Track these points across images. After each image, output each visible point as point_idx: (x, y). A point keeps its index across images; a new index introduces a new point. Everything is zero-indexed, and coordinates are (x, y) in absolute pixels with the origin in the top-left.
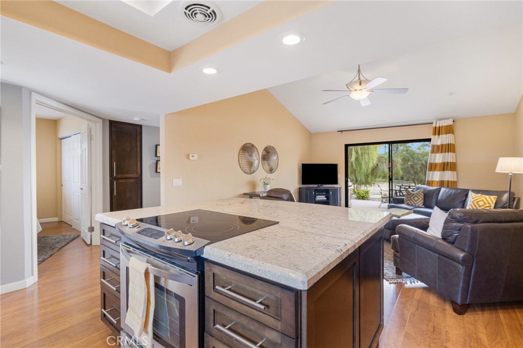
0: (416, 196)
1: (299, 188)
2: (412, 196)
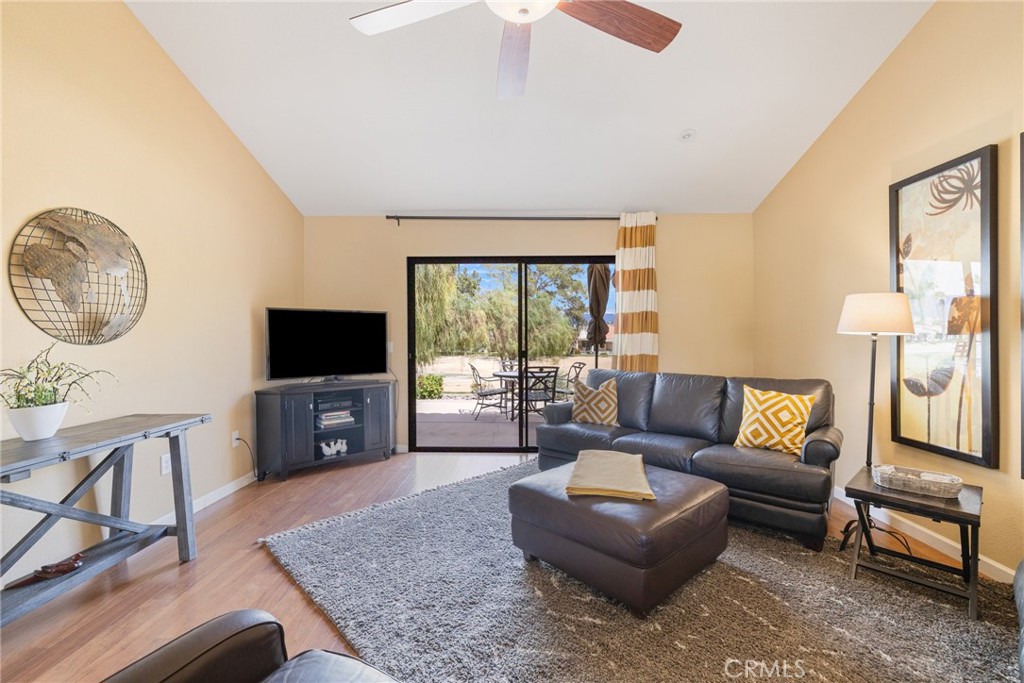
0: (603, 399)
1: (258, 393)
2: (594, 398)
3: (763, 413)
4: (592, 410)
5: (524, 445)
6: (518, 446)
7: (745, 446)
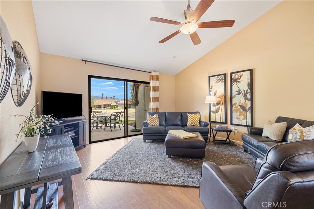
2: (154, 119)
3: (193, 119)
4: (154, 122)
5: (126, 135)
6: (124, 136)
7: (190, 126)
